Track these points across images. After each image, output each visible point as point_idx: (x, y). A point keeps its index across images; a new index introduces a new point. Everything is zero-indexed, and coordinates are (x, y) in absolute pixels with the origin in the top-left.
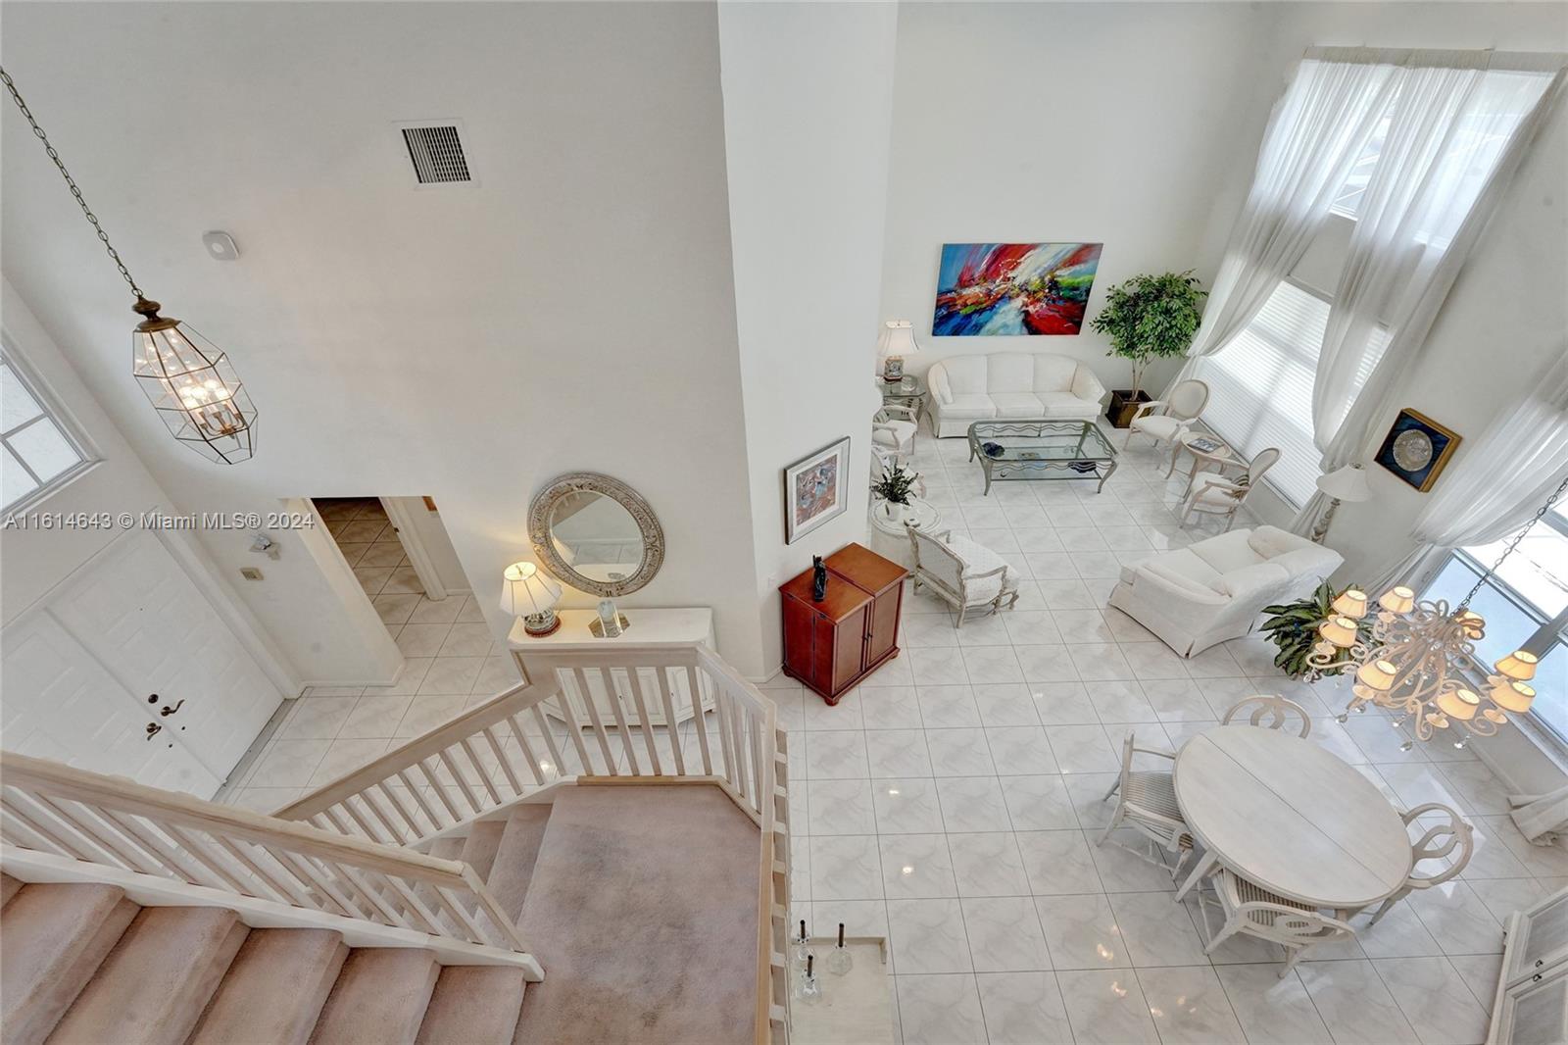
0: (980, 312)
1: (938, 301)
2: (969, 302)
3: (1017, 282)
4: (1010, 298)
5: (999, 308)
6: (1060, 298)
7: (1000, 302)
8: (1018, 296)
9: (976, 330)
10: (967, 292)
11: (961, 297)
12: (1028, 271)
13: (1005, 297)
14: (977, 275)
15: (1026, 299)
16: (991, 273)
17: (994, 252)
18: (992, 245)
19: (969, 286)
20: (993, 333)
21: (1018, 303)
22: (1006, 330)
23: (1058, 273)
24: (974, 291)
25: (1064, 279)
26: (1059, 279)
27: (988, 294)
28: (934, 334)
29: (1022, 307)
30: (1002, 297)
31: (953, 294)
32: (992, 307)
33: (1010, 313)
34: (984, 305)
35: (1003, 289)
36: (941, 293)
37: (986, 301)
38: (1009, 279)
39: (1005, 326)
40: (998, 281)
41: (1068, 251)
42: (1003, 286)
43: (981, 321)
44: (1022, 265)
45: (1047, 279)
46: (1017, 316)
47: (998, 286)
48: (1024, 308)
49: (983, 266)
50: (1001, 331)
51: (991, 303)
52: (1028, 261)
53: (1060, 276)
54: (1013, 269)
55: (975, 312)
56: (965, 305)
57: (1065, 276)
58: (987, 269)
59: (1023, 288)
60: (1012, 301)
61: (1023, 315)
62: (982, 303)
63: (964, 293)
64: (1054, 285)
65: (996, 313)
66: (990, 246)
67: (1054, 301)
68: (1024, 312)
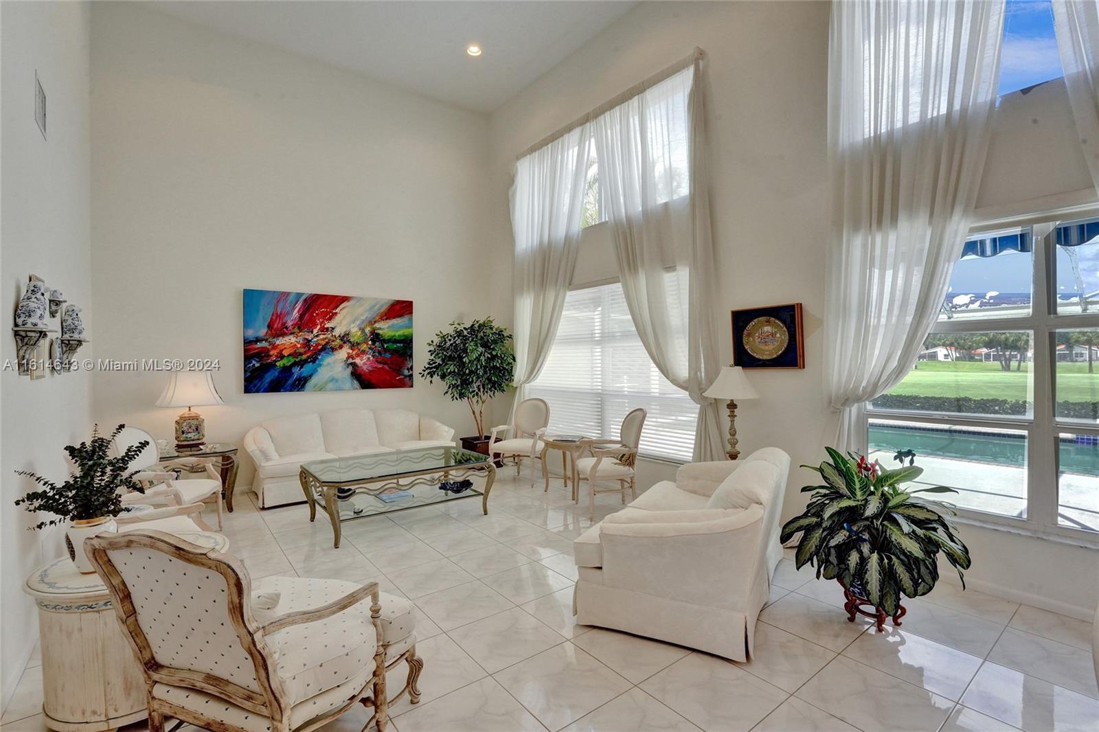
0: (301, 364)
1: (246, 351)
2: (285, 353)
3: (337, 333)
4: (333, 350)
5: (322, 360)
6: (386, 350)
7: (322, 353)
8: (341, 347)
9: (300, 385)
10: (280, 341)
11: (274, 347)
12: (345, 322)
13: (328, 348)
14: (290, 324)
15: (351, 351)
16: (304, 323)
17: (305, 300)
18: (303, 294)
19: (283, 335)
20: (321, 389)
21: (343, 353)
22: (333, 385)
23: (377, 325)
24: (289, 342)
25: (386, 331)
26: (380, 332)
27: (307, 343)
28: (247, 390)
29: (348, 358)
30: (324, 349)
31: (264, 344)
32: (314, 359)
33: (334, 365)
34: (304, 357)
35: (324, 339)
36: (248, 343)
37: (305, 353)
38: (327, 329)
39: (333, 380)
40: (315, 331)
41: (382, 306)
42: (321, 337)
43: (304, 375)
44: (338, 315)
45: (368, 330)
46: (345, 369)
47: (316, 336)
48: (350, 361)
49: (295, 314)
50: (330, 385)
51: (314, 354)
52: (345, 311)
53: (380, 329)
54: (330, 319)
55: (295, 364)
56: (282, 357)
57: (388, 329)
58: (301, 317)
59: (345, 338)
60: (335, 353)
61: (351, 368)
62: (301, 354)
63: (278, 342)
64: (376, 337)
65: (320, 365)
66: (299, 295)
67: (380, 353)
68: (351, 364)
